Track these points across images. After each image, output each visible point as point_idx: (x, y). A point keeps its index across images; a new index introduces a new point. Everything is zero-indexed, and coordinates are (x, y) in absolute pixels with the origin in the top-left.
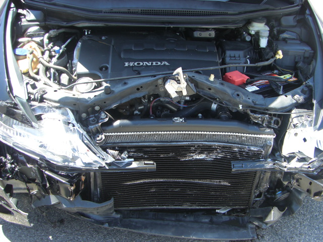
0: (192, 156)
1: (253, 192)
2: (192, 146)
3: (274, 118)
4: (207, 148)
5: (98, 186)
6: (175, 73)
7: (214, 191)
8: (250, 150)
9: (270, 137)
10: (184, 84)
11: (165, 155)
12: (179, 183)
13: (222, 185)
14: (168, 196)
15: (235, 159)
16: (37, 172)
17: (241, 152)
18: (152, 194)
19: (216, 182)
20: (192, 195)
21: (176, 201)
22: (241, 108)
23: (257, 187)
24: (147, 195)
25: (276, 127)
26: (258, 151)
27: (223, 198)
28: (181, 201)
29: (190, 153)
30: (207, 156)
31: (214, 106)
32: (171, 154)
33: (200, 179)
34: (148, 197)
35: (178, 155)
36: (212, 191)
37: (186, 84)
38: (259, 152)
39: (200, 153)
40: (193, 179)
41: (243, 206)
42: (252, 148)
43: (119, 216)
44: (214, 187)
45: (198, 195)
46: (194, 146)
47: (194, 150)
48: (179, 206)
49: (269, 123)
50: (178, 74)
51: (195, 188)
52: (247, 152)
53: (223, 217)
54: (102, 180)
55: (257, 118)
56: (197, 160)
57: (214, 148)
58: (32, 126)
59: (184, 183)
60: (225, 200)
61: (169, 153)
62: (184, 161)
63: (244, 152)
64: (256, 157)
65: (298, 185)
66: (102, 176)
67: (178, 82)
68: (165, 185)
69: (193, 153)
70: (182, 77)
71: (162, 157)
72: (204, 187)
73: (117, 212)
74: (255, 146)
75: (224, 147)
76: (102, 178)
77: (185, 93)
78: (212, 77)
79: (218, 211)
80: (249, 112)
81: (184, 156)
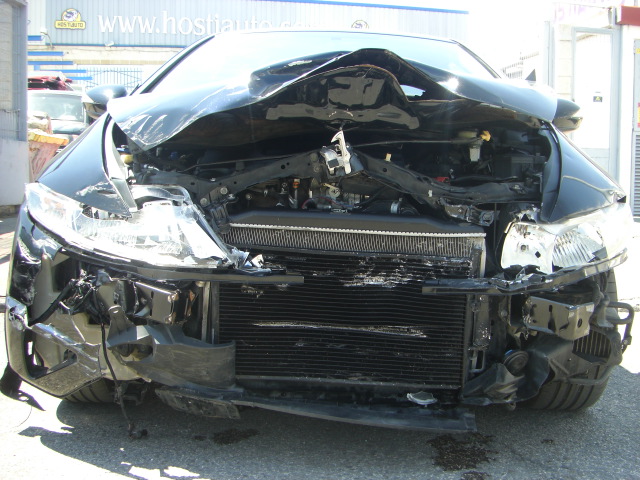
0: (362, 279)
1: (465, 351)
2: (361, 258)
4: (384, 263)
5: (213, 323)
6: (334, 140)
7: (400, 351)
8: (451, 263)
9: (478, 239)
10: (346, 156)
11: (321, 274)
12: (342, 332)
13: (413, 338)
14: (326, 359)
16: (123, 289)
17: (436, 268)
18: (298, 352)
19: (402, 331)
20: (364, 356)
21: (338, 368)
22: (431, 195)
23: (471, 345)
24: (290, 352)
25: (487, 224)
26: (462, 263)
27: (417, 365)
28: (345, 369)
29: (359, 272)
30: (385, 281)
32: (329, 273)
33: (376, 325)
34: (292, 357)
35: (340, 275)
36: (397, 351)
37: (349, 156)
38: (465, 266)
39: (374, 274)
40: (366, 325)
41: (452, 384)
42: (454, 260)
43: (240, 390)
44: (399, 342)
45: (374, 357)
46: (364, 259)
47: (364, 267)
48: (343, 378)
49: (476, 218)
50: (337, 142)
51: (368, 344)
52: (447, 268)
53: (421, 411)
54: (221, 312)
55: (454, 211)
56: (370, 287)
57: (394, 264)
59: (351, 333)
60: (421, 369)
61: (326, 270)
62: (350, 288)
63: (442, 267)
64: (461, 273)
65: (534, 321)
66: (221, 303)
67: (339, 153)
68: (320, 336)
69: (364, 272)
70: (343, 146)
71: (315, 277)
72: (383, 341)
73: (239, 384)
74: (459, 258)
75: (411, 261)
76: (221, 308)
77: (348, 170)
78: (389, 157)
79: (410, 396)
80: (443, 202)
81: (350, 277)
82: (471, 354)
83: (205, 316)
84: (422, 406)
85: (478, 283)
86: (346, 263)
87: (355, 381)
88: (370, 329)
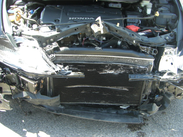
0: (106, 71)
1: (141, 95)
2: (106, 65)
3: (154, 49)
4: (115, 67)
5: (51, 87)
6: (96, 20)
7: (119, 94)
9: (152, 60)
10: (102, 27)
11: (91, 70)
12: (98, 88)
13: (123, 90)
14: (92, 96)
15: (131, 73)
16: (16, 77)
17: (134, 69)
18: (82, 95)
19: (120, 88)
20: (106, 96)
21: (96, 99)
22: (134, 42)
23: (144, 92)
24: (79, 95)
25: (155, 54)
26: (144, 69)
27: (124, 98)
28: (99, 100)
29: (105, 69)
30: (115, 72)
31: (119, 43)
32: (94, 70)
33: (110, 86)
34: (80, 96)
35: (98, 70)
36: (118, 94)
37: (103, 27)
39: (111, 70)
40: (107, 86)
41: (136, 104)
42: (141, 67)
43: (63, 107)
44: (119, 91)
45: (110, 96)
46: (107, 65)
47: (107, 68)
48: (98, 102)
49: (151, 52)
50: (98, 21)
51: (107, 92)
52: (138, 69)
53: (124, 111)
54: (54, 84)
55: (144, 49)
56: (109, 74)
57: (118, 67)
58: (14, 50)
59: (101, 88)
60: (125, 100)
61: (93, 69)
62: (101, 74)
63: (137, 69)
64: (143, 72)
65: (168, 90)
66: (53, 81)
67: (99, 25)
68: (90, 89)
69: (107, 69)
70: (100, 23)
71: (89, 71)
72: (113, 91)
73: (62, 105)
74: (143, 66)
75: (124, 66)
76: (53, 83)
77: (102, 32)
78: (118, 24)
79: (121, 107)
80: (139, 45)
81: (102, 71)
82: (143, 96)
83: (48, 84)
85: (149, 76)
86: (101, 67)
87: (102, 103)
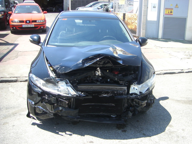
2: (103, 92)
3: (126, 82)
4: (107, 92)
5: (74, 105)
6: (97, 69)
9: (126, 88)
10: (100, 72)
12: (99, 105)
13: (112, 106)
14: (95, 110)
15: (116, 95)
17: (117, 93)
18: (90, 109)
19: (110, 104)
20: (103, 109)
22: (116, 79)
23: (123, 106)
25: (127, 85)
27: (113, 110)
28: (99, 111)
29: (102, 94)
30: (107, 95)
31: (109, 80)
32: (96, 94)
35: (98, 95)
36: (109, 108)
39: (105, 94)
40: (103, 103)
41: (120, 113)
43: (79, 117)
44: (110, 106)
45: (105, 109)
48: (99, 113)
49: (125, 84)
51: (104, 107)
52: (119, 93)
54: (75, 103)
55: (121, 82)
56: (104, 96)
57: (109, 92)
58: (56, 85)
62: (100, 97)
64: (122, 94)
66: (75, 101)
67: (98, 72)
68: (94, 106)
70: (99, 70)
71: (94, 95)
72: (106, 106)
73: (79, 115)
74: (121, 91)
75: (112, 92)
77: (100, 75)
78: (108, 71)
79: (112, 116)
80: (119, 80)
81: (100, 95)
82: (123, 108)
83: (72, 103)
84: (114, 117)
85: (125, 96)
86: (100, 92)
87: (101, 113)
88: (104, 104)
